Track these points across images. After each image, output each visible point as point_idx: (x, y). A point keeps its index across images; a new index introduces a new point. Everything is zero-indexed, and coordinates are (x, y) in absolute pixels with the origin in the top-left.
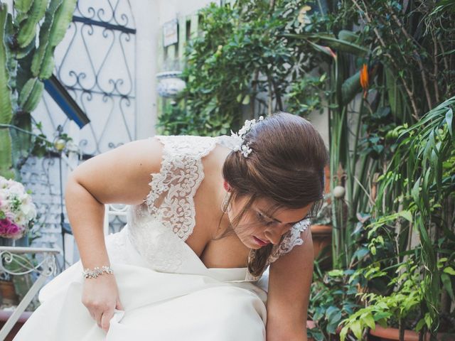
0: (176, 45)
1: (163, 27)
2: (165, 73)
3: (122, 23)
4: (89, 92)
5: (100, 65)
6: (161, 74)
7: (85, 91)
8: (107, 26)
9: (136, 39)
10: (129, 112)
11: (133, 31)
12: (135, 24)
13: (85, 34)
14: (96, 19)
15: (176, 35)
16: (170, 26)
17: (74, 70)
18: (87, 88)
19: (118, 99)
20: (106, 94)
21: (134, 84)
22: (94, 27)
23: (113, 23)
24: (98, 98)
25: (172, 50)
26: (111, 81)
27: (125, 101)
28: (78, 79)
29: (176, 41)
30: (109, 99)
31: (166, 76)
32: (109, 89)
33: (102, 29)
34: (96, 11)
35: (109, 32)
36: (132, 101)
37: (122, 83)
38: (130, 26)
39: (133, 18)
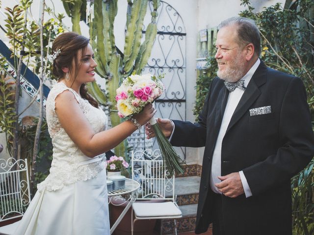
0: (207, 42)
1: (200, 32)
2: (200, 59)
3: (179, 31)
4: (162, 68)
5: (168, 53)
6: (198, 59)
7: (160, 67)
8: (171, 34)
9: (186, 38)
10: (182, 75)
11: (185, 34)
12: (186, 31)
13: (160, 39)
14: (166, 31)
15: (206, 37)
16: (203, 32)
17: (154, 58)
18: (161, 66)
19: (176, 70)
20: (170, 68)
21: (185, 61)
22: (164, 35)
23: (174, 32)
24: (166, 70)
25: (204, 44)
26: (173, 61)
27: (180, 70)
28: (156, 62)
29: (206, 40)
30: (172, 70)
31: (201, 60)
32: (172, 65)
33: (169, 36)
34: (166, 27)
35: (172, 37)
36: (184, 69)
37: (179, 61)
38: (183, 32)
39: (185, 28)
